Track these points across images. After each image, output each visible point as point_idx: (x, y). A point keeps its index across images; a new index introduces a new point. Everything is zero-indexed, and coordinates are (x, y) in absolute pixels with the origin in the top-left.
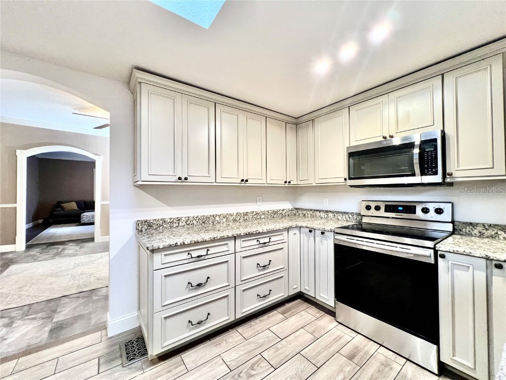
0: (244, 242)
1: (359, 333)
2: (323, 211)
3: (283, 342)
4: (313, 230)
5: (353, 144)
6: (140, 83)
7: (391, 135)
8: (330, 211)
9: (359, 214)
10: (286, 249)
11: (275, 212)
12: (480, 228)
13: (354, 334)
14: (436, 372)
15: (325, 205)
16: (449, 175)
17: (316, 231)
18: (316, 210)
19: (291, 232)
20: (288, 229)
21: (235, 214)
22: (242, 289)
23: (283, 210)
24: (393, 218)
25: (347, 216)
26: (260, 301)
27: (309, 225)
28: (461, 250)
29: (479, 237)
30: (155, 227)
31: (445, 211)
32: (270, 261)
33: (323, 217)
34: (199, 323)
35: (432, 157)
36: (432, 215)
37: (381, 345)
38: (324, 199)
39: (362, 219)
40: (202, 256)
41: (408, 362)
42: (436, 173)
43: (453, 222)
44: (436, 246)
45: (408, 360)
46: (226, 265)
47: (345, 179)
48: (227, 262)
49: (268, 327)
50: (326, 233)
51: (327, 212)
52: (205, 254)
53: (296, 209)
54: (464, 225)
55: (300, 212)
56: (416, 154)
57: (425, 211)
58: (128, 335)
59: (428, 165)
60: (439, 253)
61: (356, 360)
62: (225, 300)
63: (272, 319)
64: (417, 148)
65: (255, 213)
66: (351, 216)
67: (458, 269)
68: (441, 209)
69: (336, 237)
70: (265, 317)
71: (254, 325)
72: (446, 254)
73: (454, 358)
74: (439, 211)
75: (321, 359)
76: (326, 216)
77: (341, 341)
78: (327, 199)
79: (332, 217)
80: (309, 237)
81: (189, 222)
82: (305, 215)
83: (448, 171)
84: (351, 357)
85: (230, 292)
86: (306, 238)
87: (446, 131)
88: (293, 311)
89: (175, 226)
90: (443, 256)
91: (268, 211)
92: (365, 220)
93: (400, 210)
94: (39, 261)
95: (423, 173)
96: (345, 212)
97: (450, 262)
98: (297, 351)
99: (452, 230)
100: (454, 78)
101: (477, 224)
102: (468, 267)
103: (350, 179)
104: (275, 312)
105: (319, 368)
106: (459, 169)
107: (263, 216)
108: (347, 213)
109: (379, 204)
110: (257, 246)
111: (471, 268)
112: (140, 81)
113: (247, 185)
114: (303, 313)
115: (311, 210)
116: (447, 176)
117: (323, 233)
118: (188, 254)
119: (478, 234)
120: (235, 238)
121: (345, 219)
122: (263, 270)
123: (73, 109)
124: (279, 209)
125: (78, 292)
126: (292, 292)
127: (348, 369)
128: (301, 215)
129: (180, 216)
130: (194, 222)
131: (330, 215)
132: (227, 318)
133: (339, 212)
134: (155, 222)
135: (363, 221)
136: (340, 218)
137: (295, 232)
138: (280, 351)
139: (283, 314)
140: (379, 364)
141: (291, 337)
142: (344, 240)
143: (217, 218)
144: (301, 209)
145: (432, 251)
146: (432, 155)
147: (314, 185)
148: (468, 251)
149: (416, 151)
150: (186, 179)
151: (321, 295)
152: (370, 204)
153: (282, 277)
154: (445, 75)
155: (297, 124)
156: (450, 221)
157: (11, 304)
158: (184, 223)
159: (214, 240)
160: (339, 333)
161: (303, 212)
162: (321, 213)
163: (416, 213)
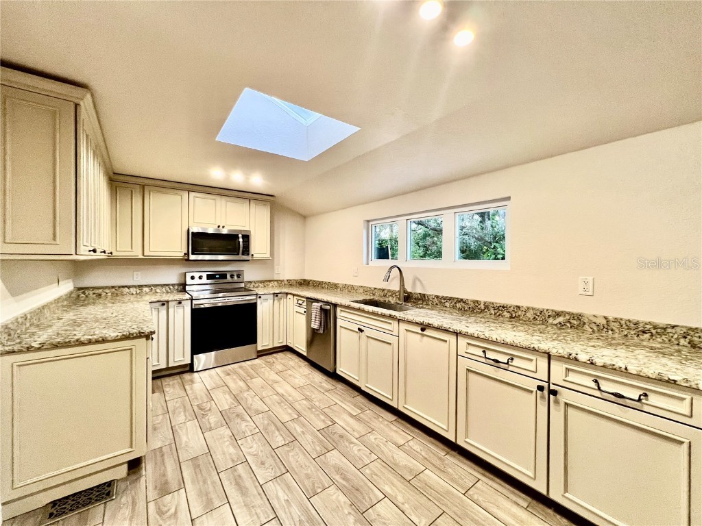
2: (134, 286)
4: (166, 303)
7: (224, 225)
8: (145, 286)
9: (182, 284)
16: (252, 255)
17: (170, 303)
18: (123, 287)
25: (167, 287)
33: (135, 293)
47: (185, 254)
50: (183, 302)
51: (140, 286)
53: (81, 289)
55: (87, 292)
56: (241, 242)
64: (241, 238)
66: (171, 287)
67: (264, 302)
76: (138, 291)
78: (139, 273)
79: (148, 291)
82: (100, 295)
86: (155, 313)
90: (260, 297)
93: (217, 277)
95: (242, 254)
96: (164, 285)
97: (262, 299)
100: (255, 204)
115: (113, 287)
117: (180, 303)
131: (146, 289)
133: (157, 285)
136: (158, 291)
144: (91, 288)
151: (176, 360)
161: (97, 291)
162: (131, 289)
163: (226, 278)
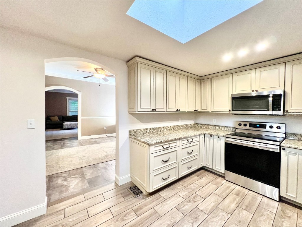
0: (183, 141)
1: (238, 185)
2: (213, 125)
3: (203, 188)
4: (212, 136)
5: (234, 93)
6: (137, 63)
7: (257, 90)
8: (217, 126)
9: (235, 128)
10: (198, 145)
11: (187, 126)
12: (299, 136)
13: (236, 186)
14: (278, 200)
15: (214, 122)
16: (286, 111)
17: (214, 136)
18: (209, 125)
19: (201, 136)
20: (200, 135)
21: (170, 127)
22: (182, 164)
23: (191, 124)
24: (253, 130)
25: (227, 128)
26: (188, 170)
27: (210, 133)
28: (293, 146)
29: (298, 140)
30: (137, 133)
31: (281, 127)
32: (192, 151)
33: (213, 128)
34: (166, 179)
35: (278, 103)
36: (275, 129)
37: (250, 190)
38: (214, 119)
39: (236, 130)
40: (167, 148)
41: (264, 197)
42: (280, 110)
43: (285, 133)
44: (281, 144)
45: (264, 196)
46: (175, 152)
47: (230, 110)
48: (176, 151)
49: (193, 182)
50: (220, 137)
51: (215, 126)
52: (168, 147)
53: (197, 124)
54: (291, 135)
55: (198, 125)
56: (271, 100)
57: (271, 127)
58: (128, 185)
59: (276, 106)
60: (282, 148)
61: (240, 195)
62: (175, 169)
63: (193, 179)
64: (271, 97)
65: (178, 126)
66: (229, 128)
67: (290, 155)
68: (280, 127)
69: (226, 139)
70: (189, 178)
71: (186, 181)
72: (285, 148)
73: (287, 194)
74: (279, 128)
75: (224, 195)
76: (214, 128)
77: (230, 188)
78: (215, 119)
79: (218, 128)
80: (210, 139)
81: (151, 130)
82: (202, 127)
83: (286, 109)
84: (238, 195)
85: (177, 165)
86: (208, 139)
87: (286, 90)
88: (202, 175)
89: (145, 133)
90: (284, 149)
91: (184, 125)
92: (237, 131)
93: (258, 126)
94: (55, 149)
95: (273, 110)
96: (226, 127)
97: (287, 152)
98: (212, 192)
99: (284, 137)
100: (291, 65)
101: (297, 134)
102: (296, 154)
103: (233, 110)
104: (193, 176)
105: (224, 199)
106: (291, 109)
107: (182, 128)
108: (227, 127)
109: (246, 123)
110: (187, 143)
111: (297, 154)
112: (137, 62)
113: (179, 112)
114: (207, 176)
115: (206, 125)
116: (285, 112)
117: (218, 137)
118: (162, 147)
119: (297, 139)
120: (179, 139)
121: (225, 130)
122: (189, 155)
123: (75, 67)
124: (189, 124)
125: (88, 165)
126: (200, 166)
127: (238, 199)
128: (200, 127)
129: (147, 128)
130: (153, 131)
131: (217, 128)
132: (176, 177)
133: (222, 126)
134: (137, 131)
135: (236, 131)
136: (223, 129)
137: (202, 137)
138: (204, 192)
139: (198, 176)
140: (251, 197)
141: (206, 187)
142: (231, 141)
143: (162, 129)
145: (279, 147)
146: (278, 101)
147: (210, 112)
148: (296, 147)
149: (271, 99)
150: (155, 110)
151: (216, 167)
152: (241, 123)
153: (197, 158)
154: (287, 63)
155: (200, 80)
156: (284, 132)
157: (58, 171)
158: (149, 131)
159: (172, 140)
160: (228, 185)
161: (201, 125)
162: (212, 126)
163: (266, 128)
